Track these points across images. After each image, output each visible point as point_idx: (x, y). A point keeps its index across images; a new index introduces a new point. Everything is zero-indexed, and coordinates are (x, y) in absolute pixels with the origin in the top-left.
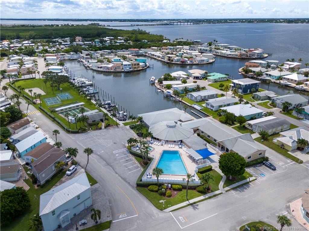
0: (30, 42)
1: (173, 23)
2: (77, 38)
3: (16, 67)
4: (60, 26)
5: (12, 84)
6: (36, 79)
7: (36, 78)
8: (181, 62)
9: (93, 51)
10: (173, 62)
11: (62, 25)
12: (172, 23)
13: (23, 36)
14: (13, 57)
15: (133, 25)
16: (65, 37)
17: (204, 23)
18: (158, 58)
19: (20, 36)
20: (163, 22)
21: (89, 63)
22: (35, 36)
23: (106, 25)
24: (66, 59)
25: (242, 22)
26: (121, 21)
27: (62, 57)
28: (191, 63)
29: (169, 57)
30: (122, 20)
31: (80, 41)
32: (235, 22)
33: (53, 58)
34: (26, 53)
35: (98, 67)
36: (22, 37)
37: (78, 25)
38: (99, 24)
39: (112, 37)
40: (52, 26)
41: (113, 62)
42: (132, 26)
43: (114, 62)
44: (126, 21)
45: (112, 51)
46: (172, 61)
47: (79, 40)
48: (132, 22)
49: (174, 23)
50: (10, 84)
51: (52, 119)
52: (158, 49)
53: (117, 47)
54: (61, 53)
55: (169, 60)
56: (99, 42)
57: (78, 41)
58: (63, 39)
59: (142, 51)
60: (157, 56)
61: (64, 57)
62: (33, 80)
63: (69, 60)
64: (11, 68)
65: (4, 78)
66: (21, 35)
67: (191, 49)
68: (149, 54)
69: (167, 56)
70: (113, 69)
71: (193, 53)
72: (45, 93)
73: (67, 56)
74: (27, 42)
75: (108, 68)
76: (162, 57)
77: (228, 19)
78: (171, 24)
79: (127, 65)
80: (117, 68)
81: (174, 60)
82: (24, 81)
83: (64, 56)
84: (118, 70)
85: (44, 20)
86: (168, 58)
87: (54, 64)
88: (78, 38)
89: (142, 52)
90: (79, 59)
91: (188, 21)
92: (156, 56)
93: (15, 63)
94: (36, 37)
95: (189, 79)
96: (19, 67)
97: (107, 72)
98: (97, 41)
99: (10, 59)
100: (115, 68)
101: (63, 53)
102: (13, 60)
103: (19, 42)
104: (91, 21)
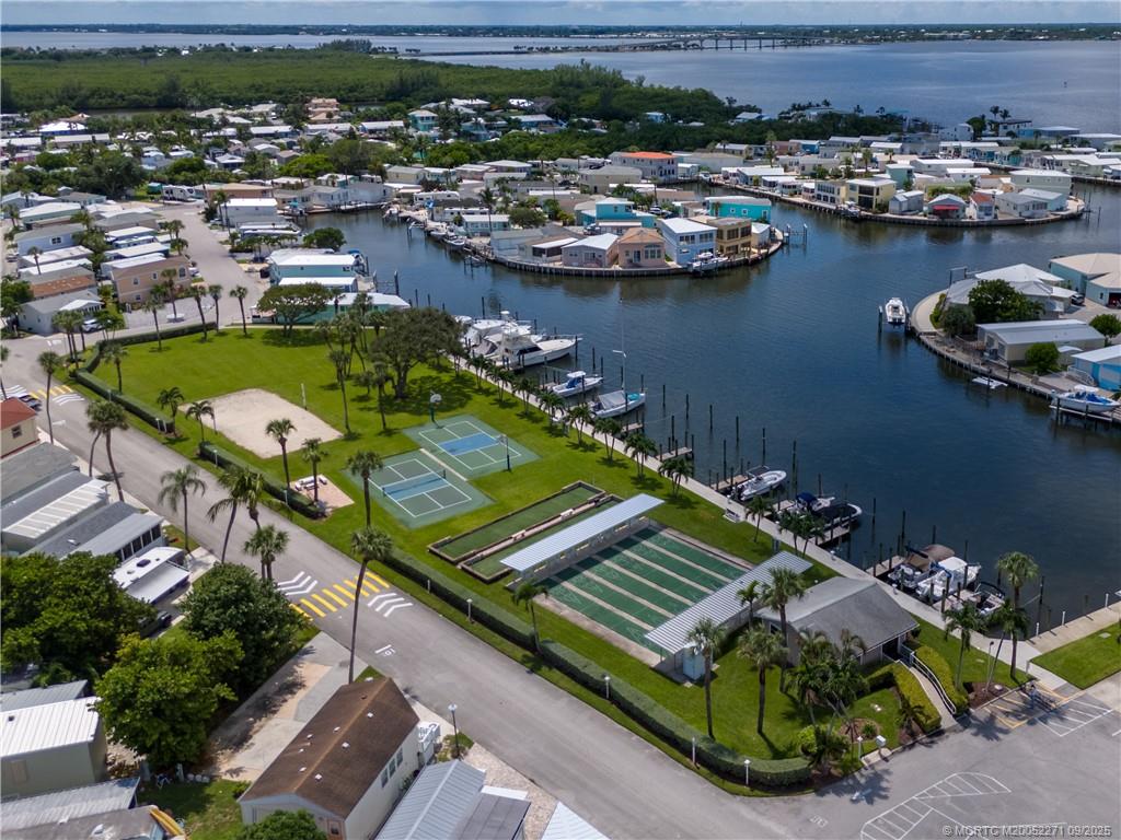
0: (81, 127)
1: (698, 42)
2: (316, 106)
3: (75, 263)
4: (185, 52)
5: (90, 369)
6: (223, 334)
7: (221, 327)
8: (935, 212)
9: (442, 166)
10: (888, 215)
11: (191, 49)
12: (695, 39)
13: (29, 98)
14: (28, 204)
15: (525, 50)
16: (251, 102)
17: (827, 41)
18: (792, 195)
19: (13, 96)
20: (643, 37)
21: (461, 229)
22: (88, 98)
23: (401, 50)
24: (318, 208)
25: (985, 37)
26: (453, 32)
27: (295, 200)
28: (987, 219)
29: (863, 190)
30: (455, 28)
31: (336, 117)
32: (956, 38)
33: (257, 208)
34: (95, 180)
35: (538, 252)
36: (25, 102)
37: (271, 49)
38: (369, 44)
39: (479, 102)
40: (147, 54)
41: (591, 219)
42: (518, 51)
43: (601, 218)
44: (476, 35)
45: (534, 166)
46: (884, 208)
47: (330, 115)
48: (504, 36)
49: (702, 40)
50: (81, 374)
51: (520, 652)
52: (752, 154)
53: (551, 146)
54: (284, 180)
55: (865, 203)
56: (431, 122)
57: (323, 117)
58: (245, 111)
59: (686, 162)
60: (784, 186)
61: (305, 200)
62: (203, 340)
63: (333, 212)
64: (44, 269)
65: (16, 329)
66: (17, 94)
67: (907, 150)
68: (726, 178)
69: (853, 187)
70: (623, 259)
71: (950, 171)
72: (334, 426)
73: (320, 195)
74: (62, 126)
75: (595, 255)
76: (816, 192)
77: (924, 27)
78: (690, 43)
79: (697, 238)
80: (642, 255)
81: (892, 206)
82: (153, 350)
83: (304, 192)
84: (648, 264)
85: (94, 29)
86: (856, 194)
87: (286, 242)
88: (321, 106)
89: (689, 166)
90: (395, 210)
91: (750, 33)
92: (773, 185)
93: (57, 241)
94: (92, 101)
95: (1080, 304)
96: (88, 262)
97: (589, 275)
98: (422, 118)
99: (18, 218)
100: (632, 256)
101: (293, 181)
102: (32, 218)
103: (19, 125)
104: (318, 34)
